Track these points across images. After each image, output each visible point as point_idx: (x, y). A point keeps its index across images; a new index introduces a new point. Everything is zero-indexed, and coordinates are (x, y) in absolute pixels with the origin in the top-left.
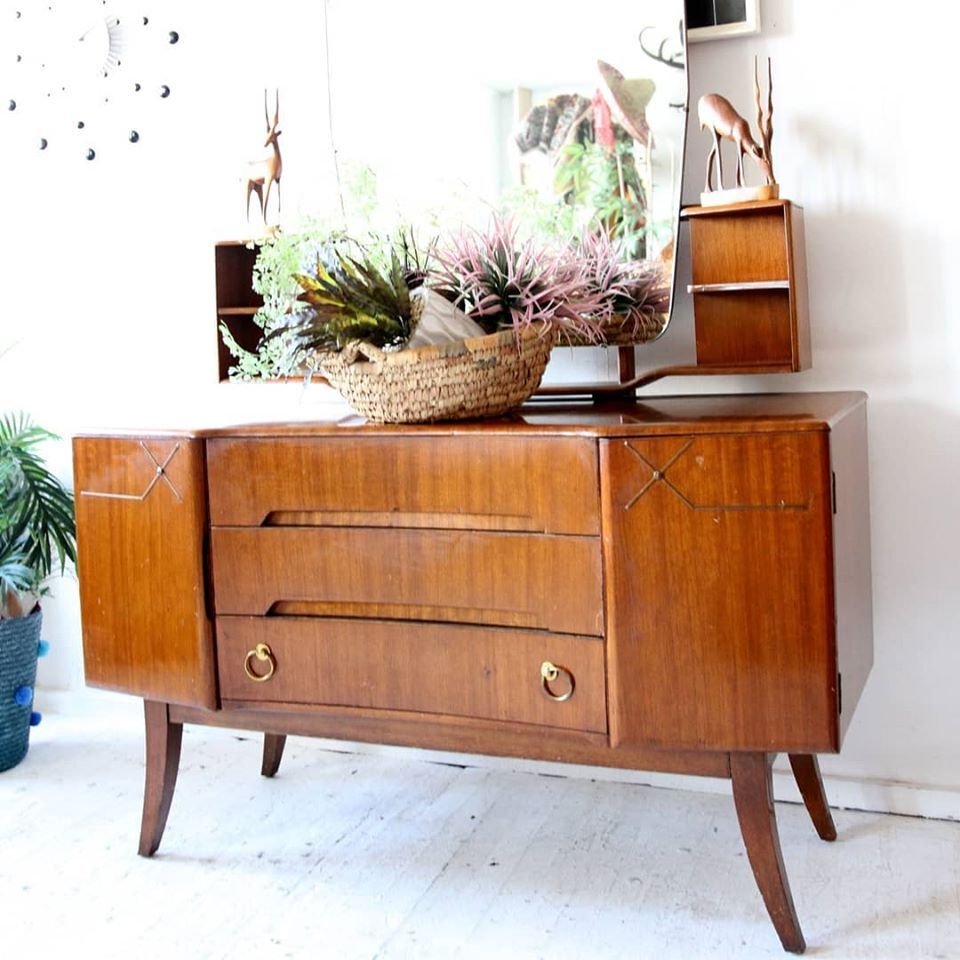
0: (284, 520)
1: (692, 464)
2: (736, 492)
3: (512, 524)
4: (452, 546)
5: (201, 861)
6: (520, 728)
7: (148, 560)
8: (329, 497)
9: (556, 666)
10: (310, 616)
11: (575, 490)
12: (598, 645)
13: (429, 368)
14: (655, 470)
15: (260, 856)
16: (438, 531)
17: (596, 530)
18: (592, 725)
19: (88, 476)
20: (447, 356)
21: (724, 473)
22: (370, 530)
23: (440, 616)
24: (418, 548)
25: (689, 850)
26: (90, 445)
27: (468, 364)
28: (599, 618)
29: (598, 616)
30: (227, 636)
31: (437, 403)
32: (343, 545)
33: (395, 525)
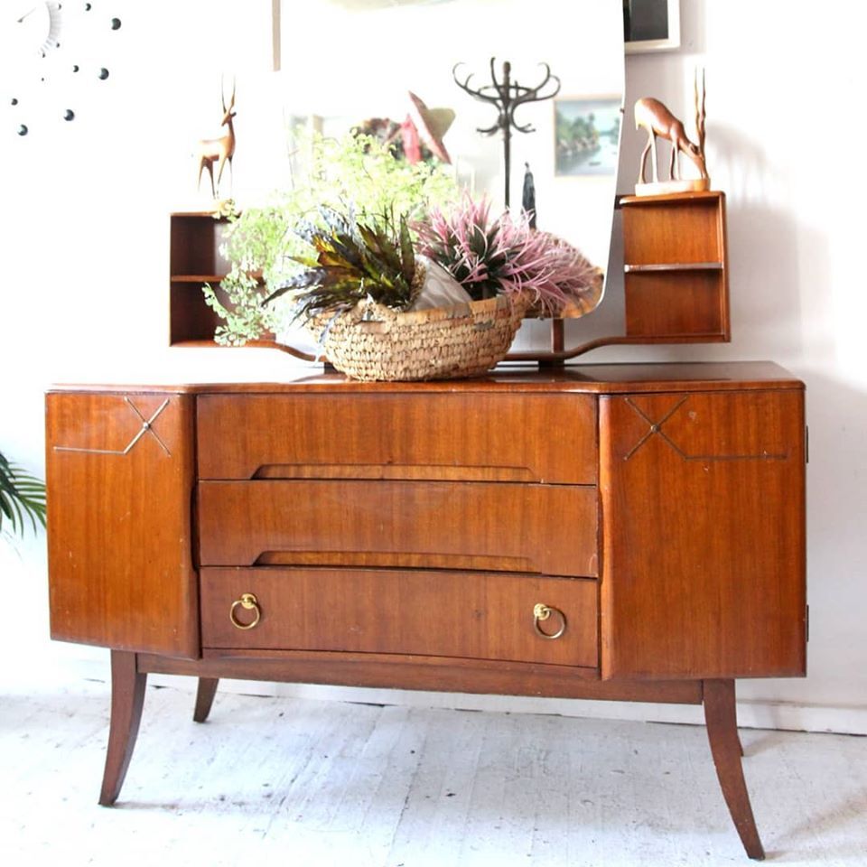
0: (272, 473)
1: (686, 418)
2: (723, 443)
3: (504, 475)
4: (446, 497)
5: (164, 806)
6: (509, 666)
7: (128, 513)
8: (322, 450)
9: (548, 607)
10: (295, 565)
11: (573, 442)
12: (591, 586)
13: (435, 328)
14: (652, 424)
15: (222, 799)
16: (432, 483)
17: (593, 480)
18: (583, 661)
19: (63, 431)
20: (453, 317)
21: (715, 427)
22: (362, 483)
23: (428, 562)
24: (410, 499)
25: (622, 772)
26: (67, 401)
27: (469, 326)
28: (593, 560)
29: (592, 559)
30: (211, 586)
31: (436, 362)
32: (334, 497)
33: (386, 477)
